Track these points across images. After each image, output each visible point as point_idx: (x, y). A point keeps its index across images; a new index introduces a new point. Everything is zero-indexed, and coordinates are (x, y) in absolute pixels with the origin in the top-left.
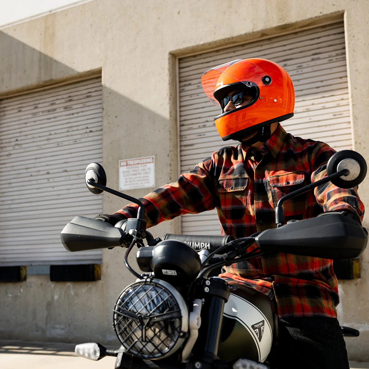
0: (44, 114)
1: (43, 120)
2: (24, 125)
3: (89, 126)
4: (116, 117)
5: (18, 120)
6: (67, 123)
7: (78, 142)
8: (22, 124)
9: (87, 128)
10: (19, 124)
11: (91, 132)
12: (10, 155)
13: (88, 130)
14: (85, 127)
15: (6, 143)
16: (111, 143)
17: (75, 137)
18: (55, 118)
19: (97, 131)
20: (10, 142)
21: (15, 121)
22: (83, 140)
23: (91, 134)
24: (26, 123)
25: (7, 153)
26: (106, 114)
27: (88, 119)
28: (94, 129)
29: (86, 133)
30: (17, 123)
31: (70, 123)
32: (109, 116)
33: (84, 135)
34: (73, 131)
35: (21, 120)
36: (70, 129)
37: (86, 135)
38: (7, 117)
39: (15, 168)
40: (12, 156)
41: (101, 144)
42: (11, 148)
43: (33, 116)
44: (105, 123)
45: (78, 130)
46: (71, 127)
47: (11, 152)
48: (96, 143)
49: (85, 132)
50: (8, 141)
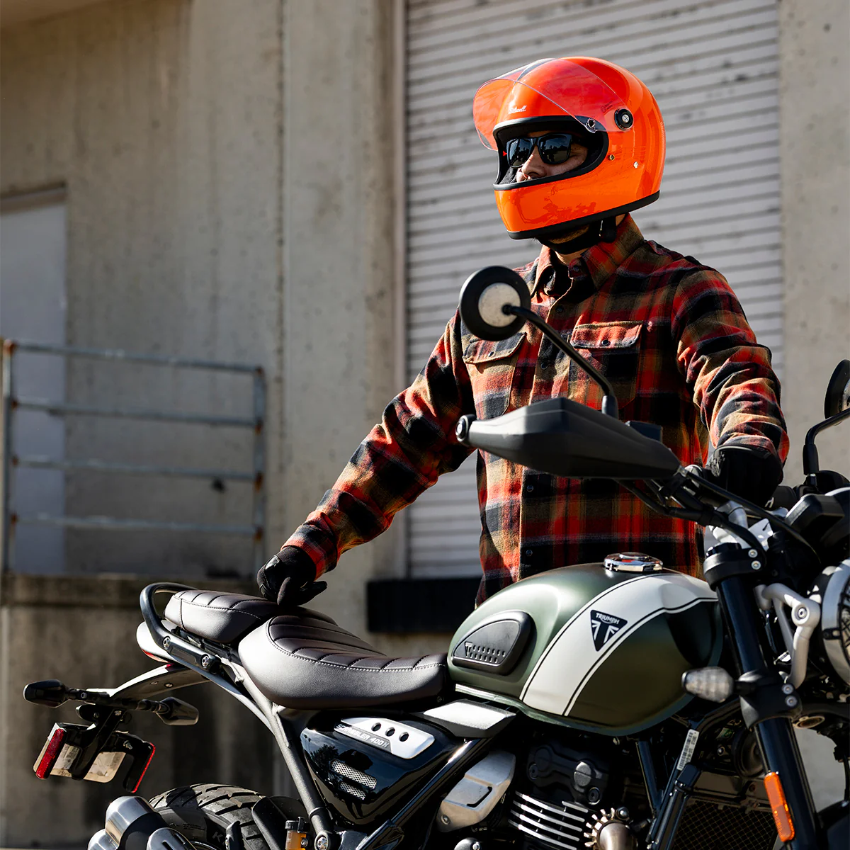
0: (572, 12)
1: (569, 35)
2: (501, 57)
3: (735, 57)
4: (827, 28)
5: (477, 38)
6: (655, 48)
7: (696, 116)
8: (493, 51)
9: (727, 65)
10: (482, 53)
11: (741, 79)
12: (452, 167)
13: (731, 74)
14: (719, 60)
15: (438, 123)
16: (810, 127)
17: (686, 100)
18: (611, 27)
19: (762, 76)
20: (450, 121)
21: (466, 41)
22: (713, 112)
23: (741, 89)
24: (506, 49)
25: (440, 162)
26: (791, 16)
27: (731, 32)
28: (751, 71)
29: (725, 83)
30: (473, 47)
31: (664, 46)
32: (801, 24)
33: (715, 92)
34: (677, 77)
35: (487, 36)
36: (667, 72)
37: (725, 92)
38: (438, 24)
39: (470, 218)
40: (461, 173)
41: (775, 126)
42: (455, 143)
43: (535, 21)
44: (788, 49)
45: (693, 73)
46: (670, 62)
47: (457, 158)
48: (760, 120)
49: (719, 81)
50: (443, 115)
